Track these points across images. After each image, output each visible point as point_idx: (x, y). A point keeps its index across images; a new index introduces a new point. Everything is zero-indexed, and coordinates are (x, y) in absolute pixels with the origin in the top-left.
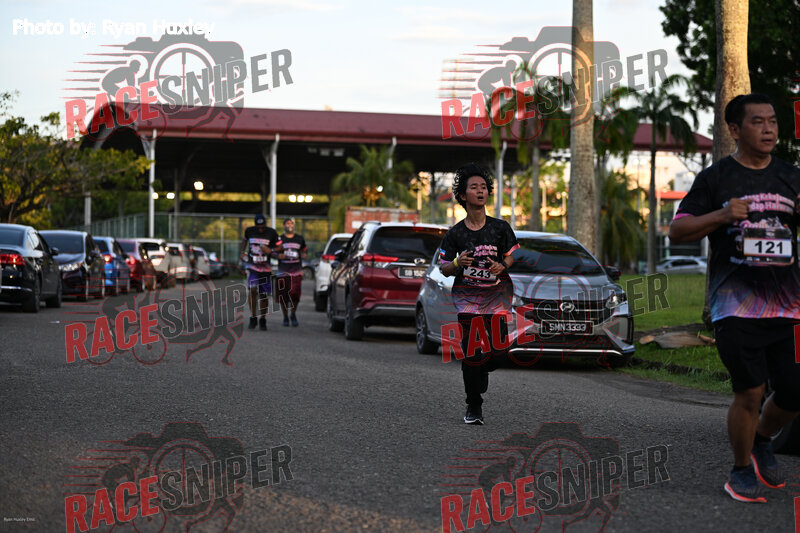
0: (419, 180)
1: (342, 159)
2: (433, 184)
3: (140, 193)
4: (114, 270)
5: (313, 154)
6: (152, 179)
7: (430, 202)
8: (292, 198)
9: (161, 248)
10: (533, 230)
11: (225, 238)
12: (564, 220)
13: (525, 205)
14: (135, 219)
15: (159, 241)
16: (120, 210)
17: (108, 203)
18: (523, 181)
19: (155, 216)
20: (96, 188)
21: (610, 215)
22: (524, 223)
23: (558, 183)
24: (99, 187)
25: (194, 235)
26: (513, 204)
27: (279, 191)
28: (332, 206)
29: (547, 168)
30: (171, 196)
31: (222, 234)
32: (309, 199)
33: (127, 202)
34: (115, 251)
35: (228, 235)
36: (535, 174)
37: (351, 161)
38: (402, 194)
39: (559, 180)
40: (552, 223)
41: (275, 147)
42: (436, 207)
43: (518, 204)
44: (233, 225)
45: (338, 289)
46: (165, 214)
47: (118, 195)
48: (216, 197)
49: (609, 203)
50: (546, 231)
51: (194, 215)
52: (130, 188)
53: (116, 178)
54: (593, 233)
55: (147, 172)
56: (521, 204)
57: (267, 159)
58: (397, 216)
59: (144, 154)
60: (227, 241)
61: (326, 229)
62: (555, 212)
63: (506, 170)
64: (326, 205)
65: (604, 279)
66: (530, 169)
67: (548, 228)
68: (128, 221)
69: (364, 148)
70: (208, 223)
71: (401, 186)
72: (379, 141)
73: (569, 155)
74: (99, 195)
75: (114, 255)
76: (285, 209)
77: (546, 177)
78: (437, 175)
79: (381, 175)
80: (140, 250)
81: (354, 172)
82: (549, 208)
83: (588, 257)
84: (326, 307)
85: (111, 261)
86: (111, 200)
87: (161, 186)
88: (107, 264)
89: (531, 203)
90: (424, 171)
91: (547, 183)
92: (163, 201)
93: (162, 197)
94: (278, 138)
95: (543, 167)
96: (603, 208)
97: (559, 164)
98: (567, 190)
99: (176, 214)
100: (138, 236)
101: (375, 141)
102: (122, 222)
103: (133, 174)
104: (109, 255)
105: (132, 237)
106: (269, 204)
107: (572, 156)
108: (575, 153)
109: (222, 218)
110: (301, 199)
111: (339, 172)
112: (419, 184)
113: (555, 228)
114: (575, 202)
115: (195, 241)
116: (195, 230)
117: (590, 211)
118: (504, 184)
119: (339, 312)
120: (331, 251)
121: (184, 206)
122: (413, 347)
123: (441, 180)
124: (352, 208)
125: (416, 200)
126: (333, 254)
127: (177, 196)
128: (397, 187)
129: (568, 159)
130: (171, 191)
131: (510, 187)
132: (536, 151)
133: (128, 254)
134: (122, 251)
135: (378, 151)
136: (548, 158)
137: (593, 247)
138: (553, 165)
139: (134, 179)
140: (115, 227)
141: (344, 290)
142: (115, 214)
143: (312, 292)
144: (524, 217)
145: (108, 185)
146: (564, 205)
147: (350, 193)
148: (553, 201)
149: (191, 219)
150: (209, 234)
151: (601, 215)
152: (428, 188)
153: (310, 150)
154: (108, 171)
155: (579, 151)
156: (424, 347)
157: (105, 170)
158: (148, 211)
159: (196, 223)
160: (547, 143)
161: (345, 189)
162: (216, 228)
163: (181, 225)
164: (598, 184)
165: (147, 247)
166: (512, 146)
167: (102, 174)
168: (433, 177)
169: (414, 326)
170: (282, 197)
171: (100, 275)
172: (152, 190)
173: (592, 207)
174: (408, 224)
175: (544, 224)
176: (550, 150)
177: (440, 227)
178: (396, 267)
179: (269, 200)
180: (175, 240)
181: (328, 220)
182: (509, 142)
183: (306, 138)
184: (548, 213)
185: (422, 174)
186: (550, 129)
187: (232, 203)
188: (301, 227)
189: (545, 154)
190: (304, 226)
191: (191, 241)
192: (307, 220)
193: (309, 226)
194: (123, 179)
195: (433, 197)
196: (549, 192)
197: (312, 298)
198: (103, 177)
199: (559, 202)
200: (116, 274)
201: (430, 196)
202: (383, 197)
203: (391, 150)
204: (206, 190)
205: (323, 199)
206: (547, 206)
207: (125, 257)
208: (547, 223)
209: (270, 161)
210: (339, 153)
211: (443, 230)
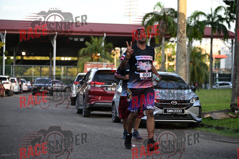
1: (84, 42)
2: (121, 52)
5: (71, 40)
6: (4, 51)
8: (63, 59)
9: (7, 79)
10: (162, 71)
11: (34, 75)
12: (175, 67)
13: (159, 61)
15: (7, 77)
19: (5, 66)
21: (194, 65)
25: (22, 74)
27: (57, 56)
28: (79, 62)
30: (12, 58)
31: (33, 74)
32: (69, 59)
35: (35, 74)
36: (163, 48)
37: (87, 43)
38: (108, 57)
39: (173, 51)
40: (170, 68)
41: (55, 37)
44: (38, 70)
45: (80, 96)
46: (10, 65)
48: (31, 58)
49: (194, 60)
50: (167, 72)
51: (21, 65)
54: (186, 72)
55: (2, 48)
56: (157, 60)
57: (52, 42)
58: (106, 66)
59: (1, 41)
60: (35, 76)
61: (76, 71)
62: (171, 64)
64: (77, 61)
66: (161, 46)
67: (169, 70)
69: (92, 37)
70: (27, 69)
71: (107, 53)
72: (98, 35)
73: (176, 40)
76: (59, 63)
77: (168, 49)
78: (123, 49)
79: (99, 49)
81: (88, 48)
82: (169, 62)
83: (184, 82)
84: (75, 103)
87: (8, 54)
89: (162, 60)
90: (117, 47)
91: (168, 52)
92: (9, 60)
93: (8, 58)
95: (167, 45)
96: (191, 62)
97: (173, 44)
98: (176, 54)
99: (14, 65)
101: (97, 35)
106: (52, 61)
107: (178, 40)
109: (33, 67)
110: (66, 59)
111: (82, 47)
112: (115, 52)
113: (171, 70)
114: (179, 59)
116: (22, 72)
117: (186, 63)
119: (80, 105)
120: (78, 80)
121: (18, 62)
122: (111, 120)
123: (124, 51)
124: (87, 62)
125: (114, 59)
126: (78, 82)
127: (15, 58)
128: (106, 54)
129: (176, 42)
130: (12, 56)
132: (163, 39)
135: (98, 39)
136: (168, 41)
137: (186, 78)
138: (171, 44)
141: (82, 96)
144: (159, 66)
146: (175, 61)
147: (86, 56)
148: (170, 59)
149: (20, 67)
150: (28, 73)
151: (190, 65)
152: (119, 54)
153: (70, 39)
156: (115, 120)
158: (2, 64)
159: (22, 69)
161: (84, 54)
162: (31, 71)
163: (16, 70)
164: (189, 52)
168: (121, 50)
169: (111, 111)
170: (58, 58)
172: (4, 55)
173: (186, 61)
174: (109, 69)
175: (167, 69)
176: (169, 38)
178: (104, 87)
179: (53, 59)
180: (14, 76)
181: (77, 67)
184: (168, 64)
185: (116, 48)
187: (37, 61)
188: (66, 70)
189: (167, 40)
190: (67, 70)
191: (20, 76)
192: (69, 67)
193: (70, 70)
196: (169, 55)
199: (173, 60)
201: (119, 57)
202: (100, 58)
203: (104, 38)
204: (27, 55)
205: (75, 59)
206: (168, 61)
208: (168, 68)
209: (53, 43)
210: (82, 40)
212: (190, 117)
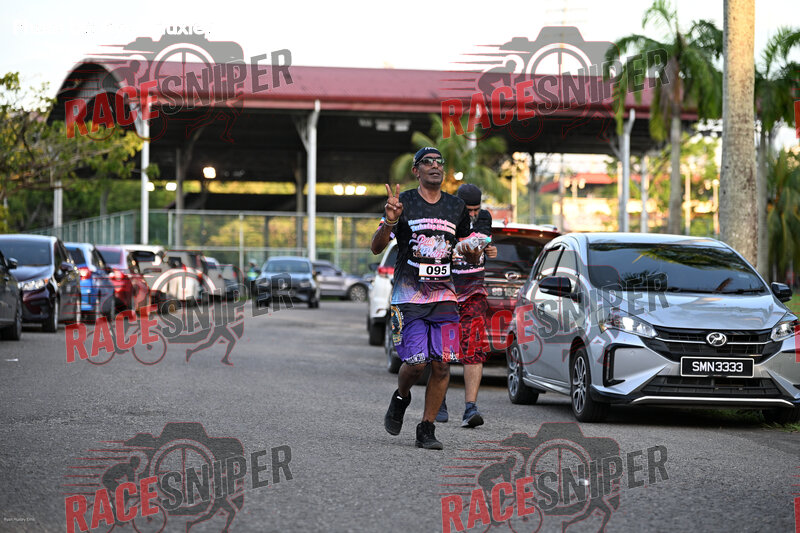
0: (512, 163)
1: (408, 135)
2: (533, 169)
3: (129, 184)
4: (93, 288)
5: (365, 129)
6: (145, 163)
7: (529, 193)
8: (338, 190)
9: (157, 259)
10: (672, 233)
11: (246, 244)
12: (716, 217)
13: (661, 198)
14: (122, 218)
15: (155, 249)
16: (102, 207)
17: (86, 197)
18: (658, 165)
19: (150, 215)
20: (70, 176)
21: (779, 212)
22: (660, 223)
23: (707, 167)
24: (73, 174)
25: (203, 241)
26: (645, 196)
27: (320, 179)
29: (693, 145)
30: (171, 186)
31: (241, 240)
32: (360, 190)
33: (111, 196)
34: (95, 262)
35: (249, 240)
36: (674, 155)
37: (418, 138)
38: (490, 183)
39: (708, 163)
40: (699, 223)
41: (314, 118)
42: (537, 201)
43: (650, 196)
44: (256, 227)
46: (165, 211)
47: (99, 185)
48: (234, 188)
49: (779, 194)
50: (691, 235)
51: (203, 212)
52: (115, 177)
53: (96, 162)
54: (754, 237)
55: (139, 154)
56: (656, 196)
57: (303, 135)
59: (133, 128)
60: (249, 249)
62: (703, 207)
63: (634, 149)
65: (768, 299)
66: (668, 148)
67: (694, 230)
68: (112, 220)
69: (437, 119)
70: (221, 224)
71: (488, 172)
73: (720, 128)
74: (74, 185)
75: (93, 268)
76: (327, 205)
77: (691, 159)
78: (539, 157)
79: (460, 156)
80: (129, 260)
82: (696, 202)
83: (747, 269)
84: (383, 338)
85: (89, 277)
86: (90, 193)
87: (158, 173)
88: (84, 281)
89: (670, 195)
90: (520, 151)
91: (692, 167)
92: (160, 194)
93: (159, 188)
94: (318, 106)
95: (687, 145)
96: (770, 201)
97: (708, 140)
98: (719, 176)
99: (179, 211)
100: (126, 242)
102: (104, 222)
103: (120, 157)
104: (86, 268)
105: (119, 243)
106: (305, 198)
107: (725, 129)
108: (729, 125)
109: (241, 217)
110: (351, 190)
111: (402, 152)
112: (514, 169)
113: (703, 230)
114: (729, 193)
115: (205, 248)
116: (204, 233)
117: (751, 205)
118: (631, 168)
121: (190, 200)
122: (504, 395)
123: (544, 163)
125: (509, 191)
127: (181, 186)
128: (482, 174)
129: (719, 134)
130: (172, 178)
131: (640, 173)
132: (676, 123)
133: (113, 266)
134: (104, 263)
136: (693, 132)
137: (755, 256)
138: (700, 142)
139: (121, 164)
140: (95, 230)
142: (95, 212)
143: (365, 319)
144: (660, 214)
145: (85, 172)
146: (716, 198)
148: (700, 191)
149: (199, 218)
150: (223, 239)
151: (767, 212)
152: (527, 174)
153: (362, 123)
154: (85, 152)
155: (733, 123)
156: (519, 395)
157: (81, 151)
158: (139, 208)
159: (206, 224)
160: (691, 112)
162: (233, 230)
163: (186, 227)
164: (762, 168)
165: (137, 256)
166: (642, 116)
167: (77, 157)
168: (533, 160)
170: (325, 189)
171: (74, 296)
172: (145, 178)
173: (753, 200)
175: (688, 224)
176: (696, 122)
177: (541, 228)
179: (306, 191)
182: (638, 110)
183: (357, 107)
184: (693, 209)
185: (517, 156)
186: (695, 92)
187: (255, 196)
188: (350, 229)
189: (687, 126)
190: (354, 226)
191: (200, 248)
192: (360, 219)
194: (106, 163)
195: (533, 187)
196: (695, 180)
197: (365, 327)
198: (78, 161)
199: (709, 193)
200: (97, 294)
201: (528, 186)
204: (221, 178)
205: (380, 190)
206: (692, 199)
207: (109, 271)
208: (692, 223)
209: (307, 138)
210: (402, 127)
211: (544, 233)
212: (770, 386)
